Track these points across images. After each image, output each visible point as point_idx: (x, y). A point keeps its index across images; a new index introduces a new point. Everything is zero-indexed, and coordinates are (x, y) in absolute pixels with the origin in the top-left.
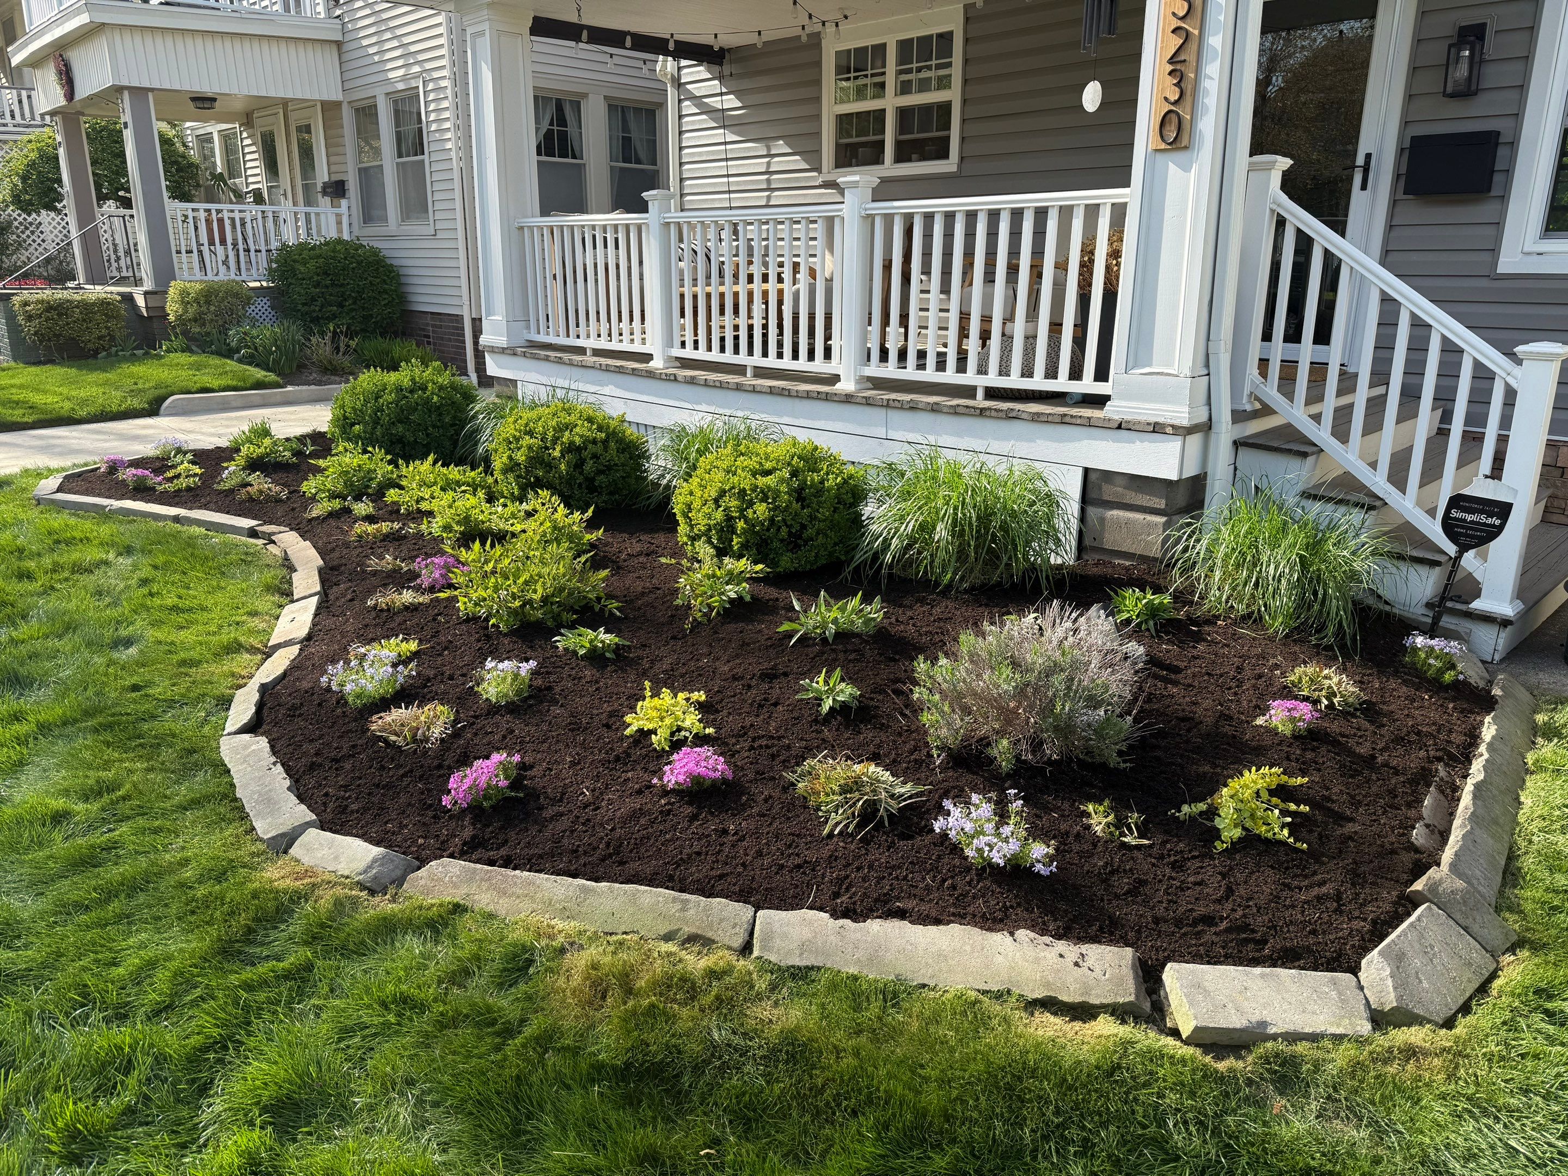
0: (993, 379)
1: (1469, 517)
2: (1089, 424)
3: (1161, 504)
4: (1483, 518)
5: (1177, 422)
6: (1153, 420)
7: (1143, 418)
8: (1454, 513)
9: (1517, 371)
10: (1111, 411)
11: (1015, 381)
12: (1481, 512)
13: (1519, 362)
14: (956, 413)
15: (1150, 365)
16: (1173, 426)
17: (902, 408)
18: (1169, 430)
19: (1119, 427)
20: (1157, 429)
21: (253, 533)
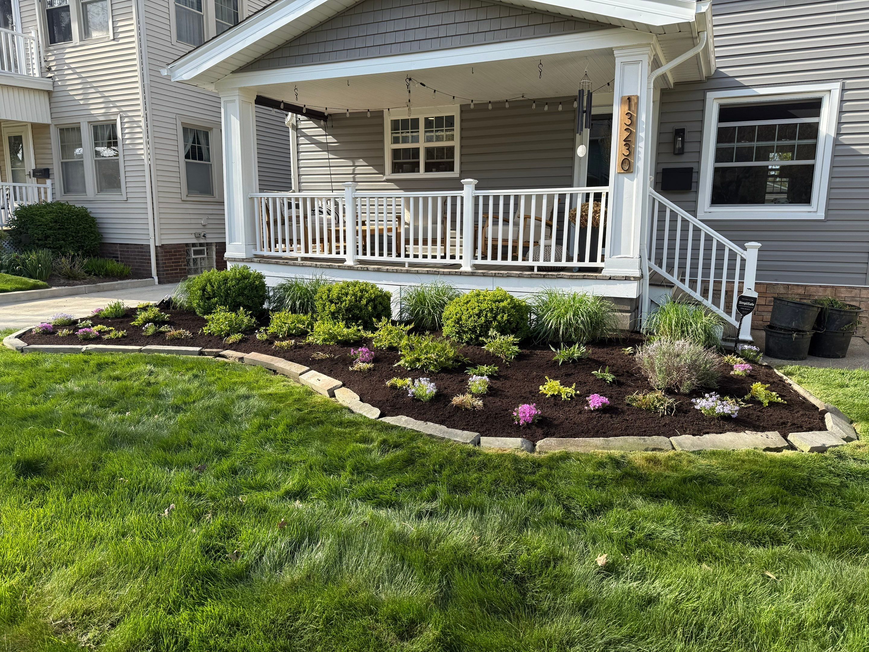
0: (541, 263)
1: (745, 304)
2: (596, 278)
3: (629, 308)
4: (749, 304)
5: (634, 275)
6: (625, 275)
7: (620, 275)
8: (741, 303)
9: (745, 252)
10: (604, 273)
11: (552, 263)
12: (748, 301)
13: (745, 249)
14: (531, 277)
15: (620, 254)
16: (634, 277)
17: (503, 277)
18: (632, 279)
19: (610, 279)
20: (627, 278)
21: (201, 353)
